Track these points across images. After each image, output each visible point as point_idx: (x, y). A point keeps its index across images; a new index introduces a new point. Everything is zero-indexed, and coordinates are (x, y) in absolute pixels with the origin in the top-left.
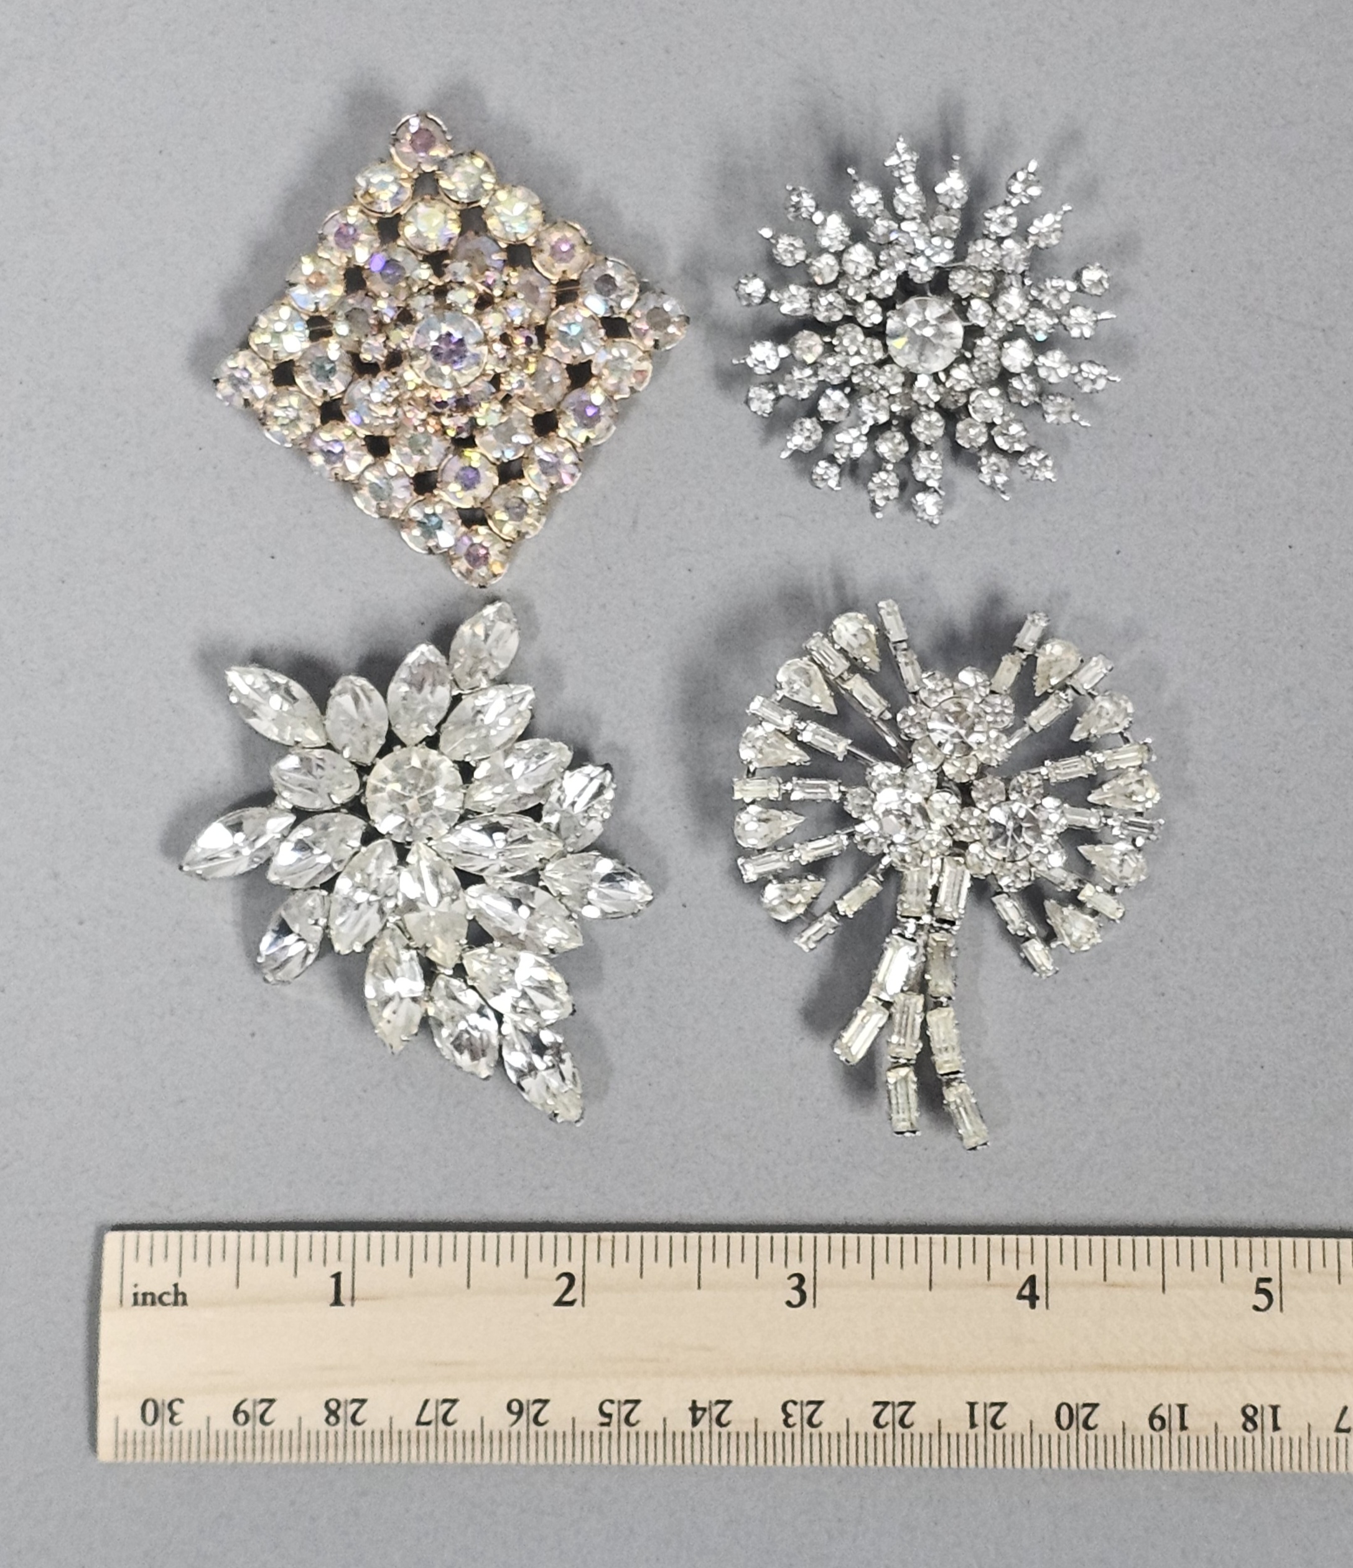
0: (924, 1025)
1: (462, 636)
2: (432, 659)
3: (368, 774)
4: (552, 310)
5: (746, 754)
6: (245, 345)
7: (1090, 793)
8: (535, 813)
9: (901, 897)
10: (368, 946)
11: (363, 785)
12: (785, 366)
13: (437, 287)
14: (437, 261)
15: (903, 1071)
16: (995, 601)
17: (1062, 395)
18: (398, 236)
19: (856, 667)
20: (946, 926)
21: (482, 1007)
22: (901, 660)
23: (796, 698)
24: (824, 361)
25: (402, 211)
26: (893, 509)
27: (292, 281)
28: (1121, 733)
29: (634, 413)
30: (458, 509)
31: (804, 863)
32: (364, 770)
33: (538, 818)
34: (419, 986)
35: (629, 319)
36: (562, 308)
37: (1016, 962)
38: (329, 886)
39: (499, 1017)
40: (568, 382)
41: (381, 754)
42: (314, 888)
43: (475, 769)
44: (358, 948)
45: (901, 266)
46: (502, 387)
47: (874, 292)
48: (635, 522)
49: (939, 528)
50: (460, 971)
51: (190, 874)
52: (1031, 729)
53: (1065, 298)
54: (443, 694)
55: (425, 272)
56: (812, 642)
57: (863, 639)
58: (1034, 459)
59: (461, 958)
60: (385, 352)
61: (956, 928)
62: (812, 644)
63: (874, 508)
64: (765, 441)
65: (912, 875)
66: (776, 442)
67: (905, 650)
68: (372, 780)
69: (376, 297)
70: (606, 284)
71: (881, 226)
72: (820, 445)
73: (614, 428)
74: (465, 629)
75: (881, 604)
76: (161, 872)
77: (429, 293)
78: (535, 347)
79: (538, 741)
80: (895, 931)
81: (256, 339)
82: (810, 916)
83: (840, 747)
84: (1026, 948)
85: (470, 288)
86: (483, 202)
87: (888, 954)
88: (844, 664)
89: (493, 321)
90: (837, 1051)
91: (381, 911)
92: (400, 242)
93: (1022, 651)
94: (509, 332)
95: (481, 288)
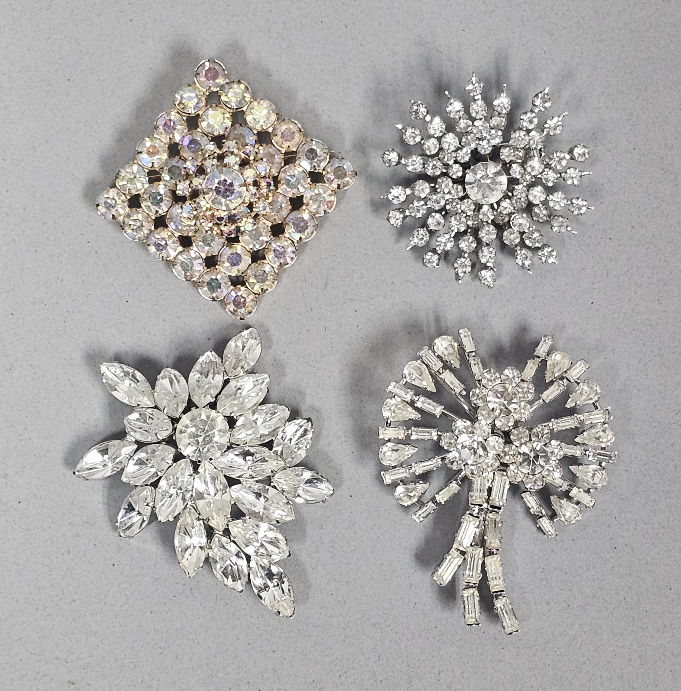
0: (483, 564)
1: (230, 346)
2: (213, 359)
3: (178, 423)
4: (282, 167)
5: (386, 414)
6: (114, 186)
7: (576, 437)
8: (269, 445)
9: (471, 493)
10: (176, 518)
11: (175, 429)
12: (409, 200)
13: (218, 154)
14: (219, 140)
15: (471, 591)
16: (523, 330)
17: (562, 217)
18: (198, 127)
19: (447, 366)
20: (496, 510)
21: (239, 552)
22: (472, 362)
23: (413, 383)
24: (430, 197)
25: (200, 113)
26: (468, 278)
27: (139, 151)
28: (593, 403)
29: (326, 225)
30: (229, 276)
31: (417, 474)
32: (175, 421)
33: (271, 448)
34: (204, 540)
35: (324, 173)
36: (287, 166)
37: (534, 529)
38: (155, 485)
39: (248, 558)
40: (290, 207)
41: (184, 412)
42: (147, 485)
43: (237, 421)
44: (171, 519)
45: (473, 146)
46: (254, 209)
47: (459, 159)
48: (326, 285)
49: (494, 289)
50: (227, 532)
51: (78, 477)
52: (543, 401)
53: (564, 163)
54: (219, 379)
55: (212, 147)
56: (423, 352)
57: (451, 350)
58: (547, 250)
59: (228, 526)
60: (190, 190)
61: (501, 511)
62: (422, 353)
63: (457, 277)
64: (398, 241)
65: (477, 482)
66: (404, 242)
67: (474, 356)
68: (179, 426)
69: (185, 160)
70: (312, 154)
71: (463, 123)
72: (428, 243)
73: (315, 232)
74: (232, 343)
75: (461, 331)
76: (64, 475)
77: (214, 158)
78: (272, 188)
79: (271, 405)
80: (468, 512)
81: (120, 183)
82: (421, 503)
83: (438, 410)
84: (540, 522)
85: (236, 155)
86: (244, 109)
87: (464, 525)
88: (440, 364)
89: (249, 174)
90: (435, 578)
91: (184, 499)
92: (199, 130)
93: (539, 357)
94: (258, 179)
95: (243, 155)
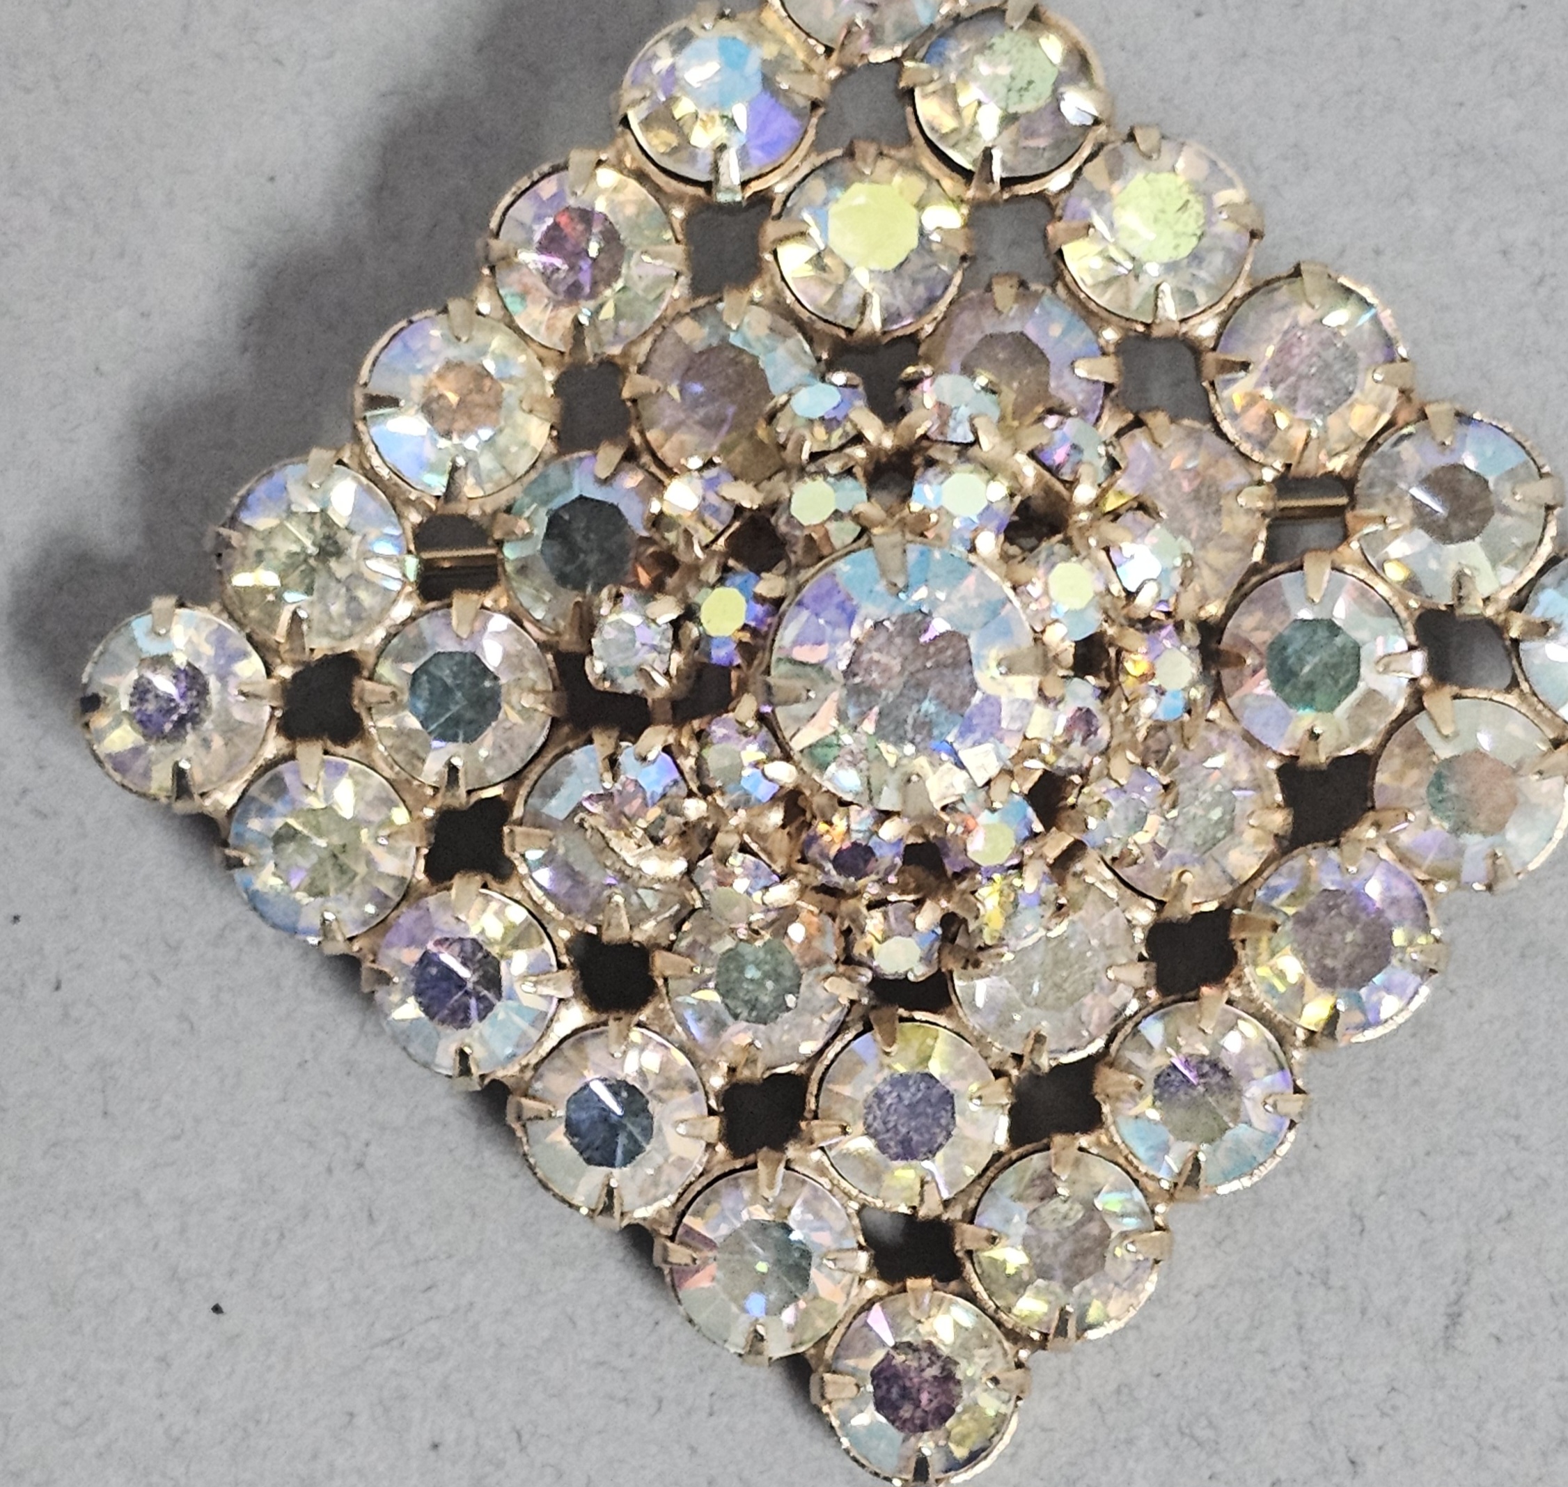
4: (1255, 570)
13: (874, 453)
14: (880, 365)
18: (755, 271)
25: (780, 185)
27: (380, 388)
30: (866, 1213)
35: (1518, 624)
40: (1279, 820)
48: (1454, 1318)
55: (837, 400)
60: (677, 659)
73: (1427, 993)
77: (848, 472)
85: (990, 470)
86: (1056, 185)
89: (1063, 590)
92: (759, 291)
94: (1111, 631)
95: (1030, 471)
